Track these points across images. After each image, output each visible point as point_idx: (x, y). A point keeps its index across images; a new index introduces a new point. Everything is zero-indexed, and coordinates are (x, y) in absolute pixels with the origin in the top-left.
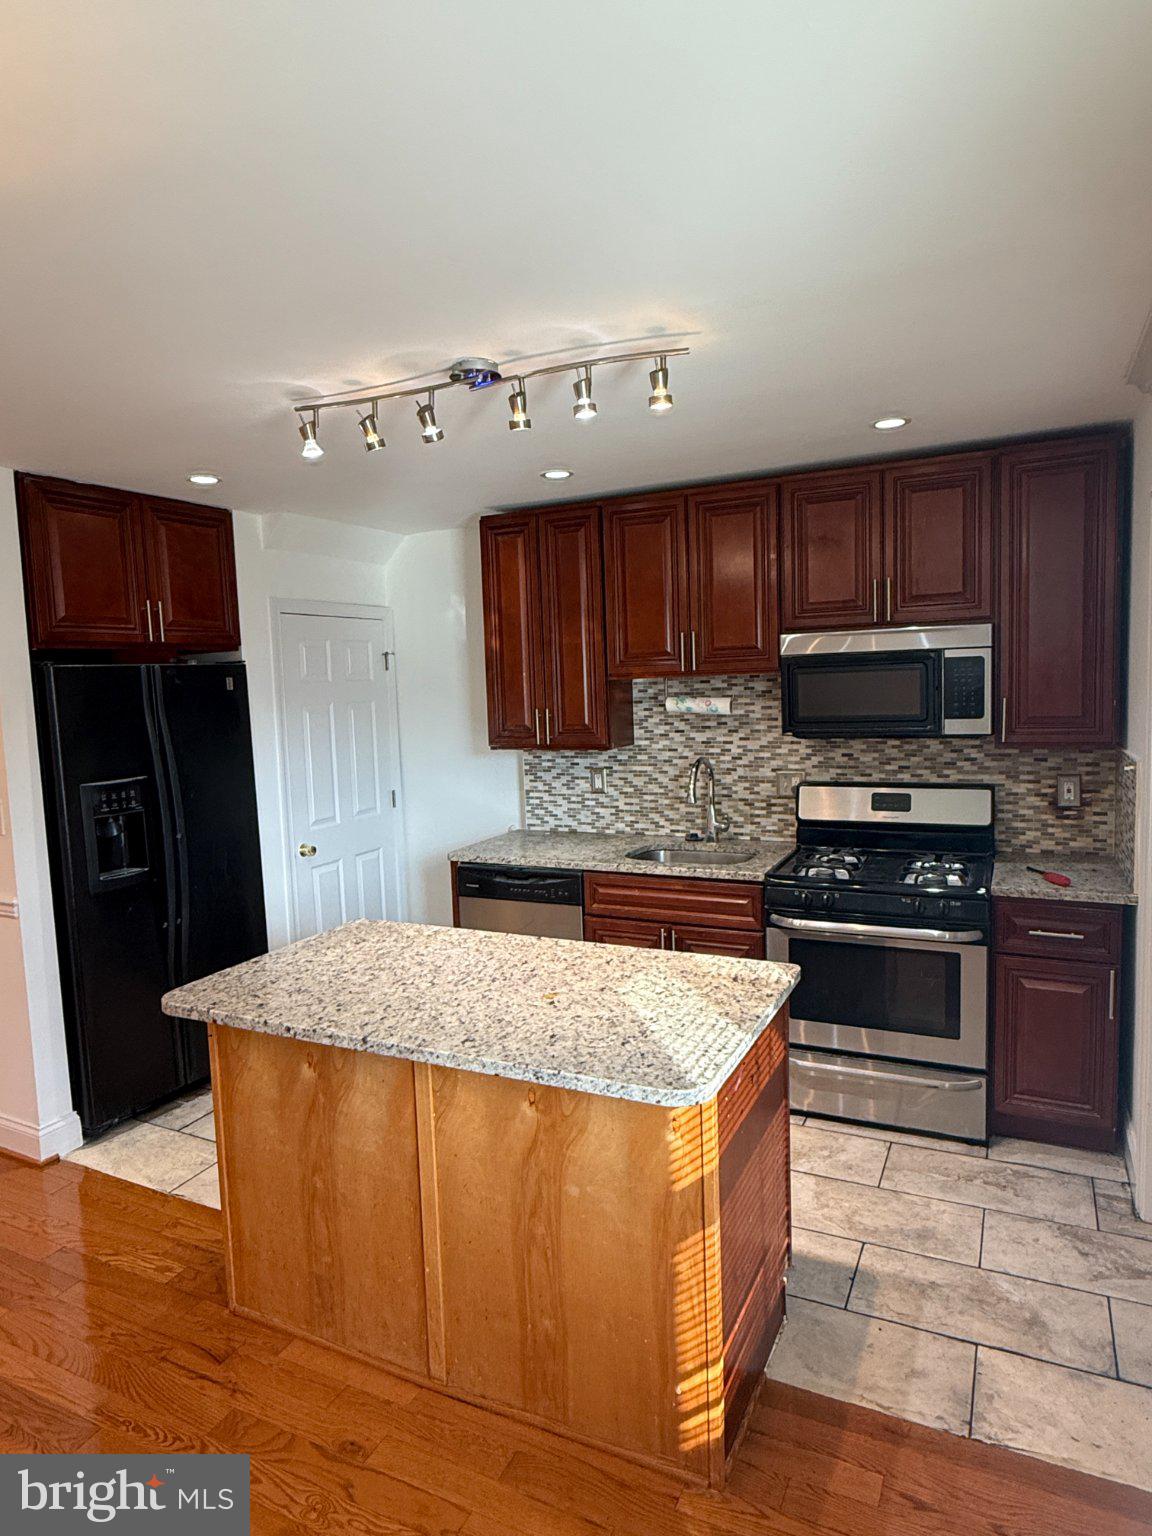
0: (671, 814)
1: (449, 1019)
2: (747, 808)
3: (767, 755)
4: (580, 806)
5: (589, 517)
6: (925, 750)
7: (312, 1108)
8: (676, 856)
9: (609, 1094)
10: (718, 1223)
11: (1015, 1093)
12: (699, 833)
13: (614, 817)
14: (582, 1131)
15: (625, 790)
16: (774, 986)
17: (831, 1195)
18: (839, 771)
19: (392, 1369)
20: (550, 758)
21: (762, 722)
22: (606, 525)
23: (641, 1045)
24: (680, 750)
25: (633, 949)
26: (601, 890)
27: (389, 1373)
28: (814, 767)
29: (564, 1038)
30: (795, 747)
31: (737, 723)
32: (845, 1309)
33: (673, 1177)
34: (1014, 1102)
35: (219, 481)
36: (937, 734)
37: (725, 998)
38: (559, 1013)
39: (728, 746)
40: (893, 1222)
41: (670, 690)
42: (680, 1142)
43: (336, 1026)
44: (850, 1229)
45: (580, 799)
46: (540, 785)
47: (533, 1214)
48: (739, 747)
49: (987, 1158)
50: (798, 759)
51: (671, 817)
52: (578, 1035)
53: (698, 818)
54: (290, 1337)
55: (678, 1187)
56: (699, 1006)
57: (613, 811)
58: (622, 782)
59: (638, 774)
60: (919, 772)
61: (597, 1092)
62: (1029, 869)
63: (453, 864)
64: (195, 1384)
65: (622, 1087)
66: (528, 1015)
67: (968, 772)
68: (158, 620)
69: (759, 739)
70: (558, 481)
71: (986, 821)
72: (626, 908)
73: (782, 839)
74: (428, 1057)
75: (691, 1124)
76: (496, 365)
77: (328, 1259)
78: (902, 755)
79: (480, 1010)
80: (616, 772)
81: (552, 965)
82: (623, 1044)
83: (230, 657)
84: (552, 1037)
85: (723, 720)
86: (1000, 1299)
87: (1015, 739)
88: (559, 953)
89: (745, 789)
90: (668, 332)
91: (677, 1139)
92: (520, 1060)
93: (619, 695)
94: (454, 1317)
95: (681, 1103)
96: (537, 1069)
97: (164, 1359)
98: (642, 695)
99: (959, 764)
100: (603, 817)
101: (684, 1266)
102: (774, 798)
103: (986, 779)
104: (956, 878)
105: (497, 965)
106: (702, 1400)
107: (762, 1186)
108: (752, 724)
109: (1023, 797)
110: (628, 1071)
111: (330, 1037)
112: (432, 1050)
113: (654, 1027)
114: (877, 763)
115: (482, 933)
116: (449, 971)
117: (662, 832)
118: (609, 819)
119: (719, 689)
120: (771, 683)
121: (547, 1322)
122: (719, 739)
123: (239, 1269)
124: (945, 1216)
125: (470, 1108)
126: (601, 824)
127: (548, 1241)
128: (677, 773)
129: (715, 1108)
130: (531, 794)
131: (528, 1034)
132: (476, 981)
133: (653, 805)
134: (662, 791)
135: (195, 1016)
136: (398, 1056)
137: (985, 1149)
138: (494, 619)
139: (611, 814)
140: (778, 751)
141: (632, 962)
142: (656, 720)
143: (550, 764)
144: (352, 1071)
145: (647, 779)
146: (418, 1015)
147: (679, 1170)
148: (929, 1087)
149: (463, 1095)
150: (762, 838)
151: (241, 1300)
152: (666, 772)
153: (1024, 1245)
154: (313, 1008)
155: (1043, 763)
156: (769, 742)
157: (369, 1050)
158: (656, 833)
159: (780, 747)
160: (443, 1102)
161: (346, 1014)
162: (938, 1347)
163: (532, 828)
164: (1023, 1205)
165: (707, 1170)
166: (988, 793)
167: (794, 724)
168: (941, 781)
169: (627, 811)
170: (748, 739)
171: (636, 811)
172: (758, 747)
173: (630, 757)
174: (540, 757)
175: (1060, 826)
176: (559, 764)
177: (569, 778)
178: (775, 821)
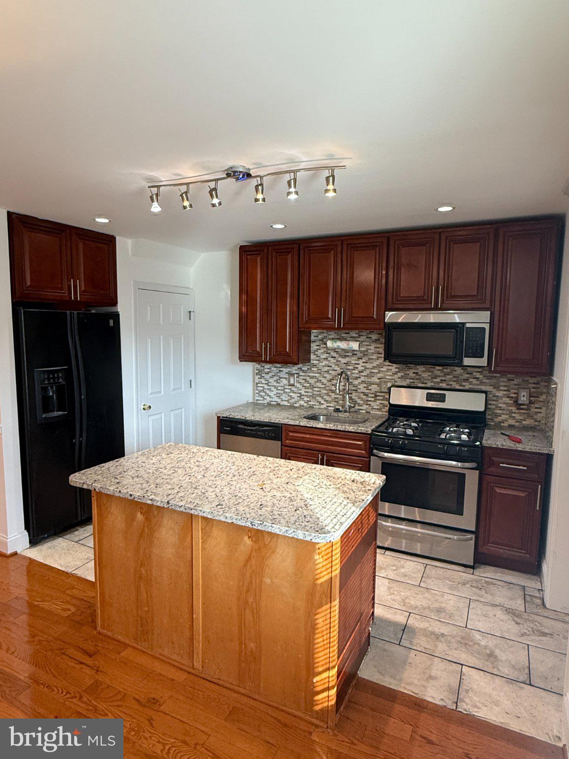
1: (210, 494)
2: (365, 397)
3: (376, 371)
4: (282, 392)
5: (293, 248)
6: (454, 372)
7: (141, 535)
8: (329, 418)
9: (287, 535)
10: (338, 600)
11: (489, 543)
12: (340, 408)
13: (298, 398)
14: (273, 552)
15: (305, 385)
16: (372, 485)
17: (396, 588)
18: (411, 381)
19: (176, 664)
20: (269, 367)
21: (374, 355)
22: (302, 253)
23: (304, 511)
24: (333, 366)
25: (304, 464)
26: (291, 434)
27: (174, 666)
28: (399, 378)
29: (266, 506)
30: (390, 368)
31: (362, 355)
32: (399, 645)
33: (317, 577)
34: (488, 547)
35: (110, 221)
36: (460, 364)
37: (348, 490)
38: (265, 494)
39: (357, 366)
40: (425, 603)
41: (330, 337)
42: (321, 560)
43: (155, 495)
44: (404, 605)
45: (282, 388)
46: (263, 381)
47: (247, 591)
48: (362, 366)
49: (473, 574)
50: (391, 374)
51: (327, 399)
52: (274, 505)
53: (340, 400)
54: (126, 646)
55: (319, 582)
56: (334, 493)
57: (299, 395)
58: (304, 381)
59: (312, 377)
60: (451, 383)
61: (281, 533)
62: (502, 433)
63: (218, 417)
64: (78, 666)
65: (294, 532)
66: (250, 494)
67: (475, 385)
68: (77, 289)
69: (372, 363)
70: (279, 230)
71: (482, 409)
72: (303, 443)
73: (381, 413)
74: (199, 512)
75: (327, 551)
76: (249, 169)
77: (146, 609)
78: (442, 374)
79: (226, 490)
80: (301, 376)
81: (263, 469)
82: (296, 510)
83: (112, 309)
84: (261, 505)
85: (355, 353)
86: (475, 643)
87: (499, 369)
88: (267, 464)
89: (364, 387)
90: (335, 157)
91: (319, 558)
92: (244, 516)
93: (304, 338)
94: (207, 639)
95: (322, 541)
96: (252, 521)
97: (64, 654)
98: (316, 338)
99: (471, 380)
100: (294, 398)
101: (320, 621)
102: (378, 392)
103: (484, 388)
104: (465, 436)
105: (236, 468)
106: (326, 686)
107: (361, 584)
108: (369, 355)
109: (501, 398)
110: (297, 523)
111: (151, 500)
112: (201, 509)
113: (311, 503)
114: (430, 378)
115: (230, 452)
116: (212, 470)
117: (323, 407)
118: (297, 399)
119: (354, 337)
120: (379, 336)
121: (252, 645)
122: (353, 362)
123: (102, 611)
124: (451, 602)
125: (219, 538)
126: (292, 401)
127: (254, 604)
128: (331, 378)
129: (339, 544)
130: (259, 385)
131: (249, 503)
132: (225, 476)
133: (318, 393)
134: (323, 386)
135: (85, 487)
136: (184, 511)
137: (472, 570)
138: (244, 297)
139: (298, 397)
140: (382, 369)
141: (303, 470)
142: (322, 351)
143: (269, 370)
144: (162, 517)
145: (316, 380)
146: (195, 491)
147: (321, 573)
148: (447, 538)
149: (216, 532)
150: (371, 412)
151: (103, 627)
152: (326, 377)
153: (489, 617)
154: (144, 485)
155: (512, 382)
156: (377, 365)
157: (170, 508)
158: (320, 407)
159: (382, 367)
160: (206, 534)
161: (160, 489)
162: (443, 665)
163: (258, 402)
164: (489, 598)
165: (334, 574)
166: (484, 395)
167: (390, 356)
168: (461, 388)
169: (305, 395)
170: (367, 363)
171: (310, 396)
172: (372, 367)
173: (308, 369)
174: (264, 367)
175: (518, 413)
176: (273, 370)
177: (278, 378)
178: (378, 404)
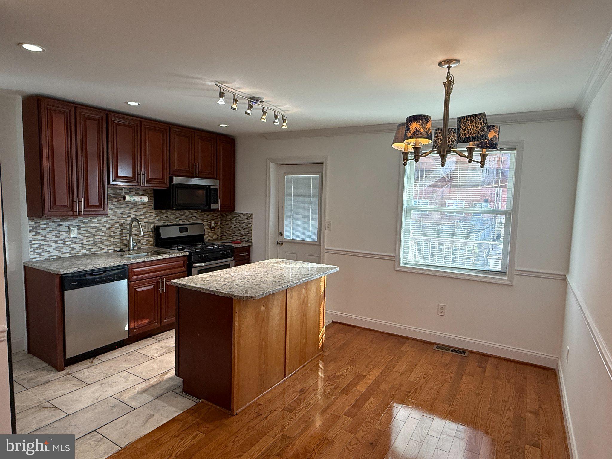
0: (107, 243)
2: (136, 237)
3: (143, 217)
4: (63, 245)
13: (80, 248)
15: (86, 235)
18: (164, 222)
20: (45, 223)
21: (141, 205)
24: (111, 217)
28: (157, 221)
30: (152, 214)
31: (133, 206)
36: (210, 209)
39: (130, 215)
45: (62, 242)
46: (39, 237)
48: (133, 215)
50: (152, 218)
51: (107, 244)
53: (118, 243)
57: (81, 245)
58: (85, 232)
59: (92, 228)
60: (184, 221)
69: (140, 212)
73: (147, 247)
80: (82, 227)
85: (128, 205)
89: (136, 230)
99: (193, 218)
100: (75, 249)
102: (145, 233)
108: (138, 206)
117: (103, 251)
118: (78, 249)
120: (144, 192)
122: (127, 212)
126: (75, 251)
128: (110, 226)
130: (33, 242)
133: (99, 240)
134: (103, 234)
139: (80, 247)
140: (146, 216)
143: (45, 226)
145: (96, 229)
150: (141, 247)
152: (105, 226)
155: (208, 217)
156: (143, 213)
158: (101, 252)
159: (147, 214)
163: (34, 260)
168: (189, 223)
169: (87, 244)
170: (136, 212)
171: (91, 244)
172: (140, 215)
173: (89, 220)
174: (40, 222)
175: (212, 233)
176: (51, 225)
177: (57, 232)
178: (145, 240)
